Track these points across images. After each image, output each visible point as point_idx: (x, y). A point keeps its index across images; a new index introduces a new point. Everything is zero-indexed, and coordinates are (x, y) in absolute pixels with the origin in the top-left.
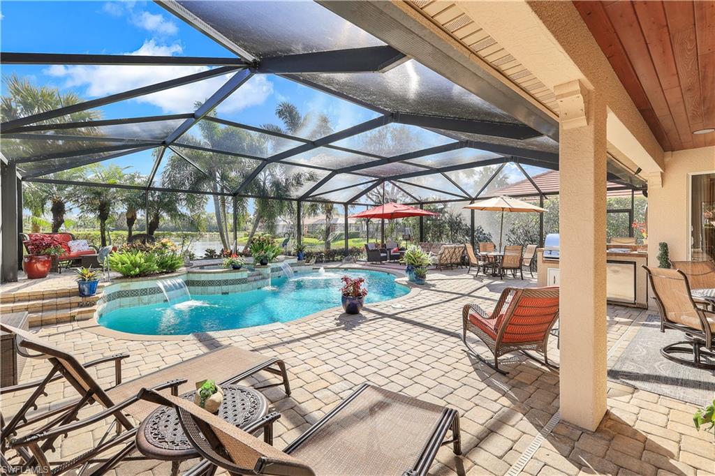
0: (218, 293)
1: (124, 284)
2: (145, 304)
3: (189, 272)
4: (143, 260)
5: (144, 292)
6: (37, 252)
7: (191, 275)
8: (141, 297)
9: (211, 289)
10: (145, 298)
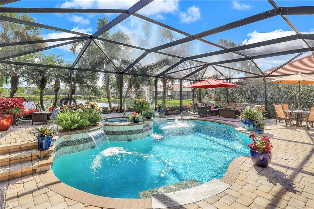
0: (125, 140)
1: (66, 136)
2: (80, 151)
3: (105, 125)
4: (79, 118)
5: (80, 142)
6: (3, 112)
7: (106, 127)
8: (77, 145)
9: (120, 137)
10: (80, 146)
